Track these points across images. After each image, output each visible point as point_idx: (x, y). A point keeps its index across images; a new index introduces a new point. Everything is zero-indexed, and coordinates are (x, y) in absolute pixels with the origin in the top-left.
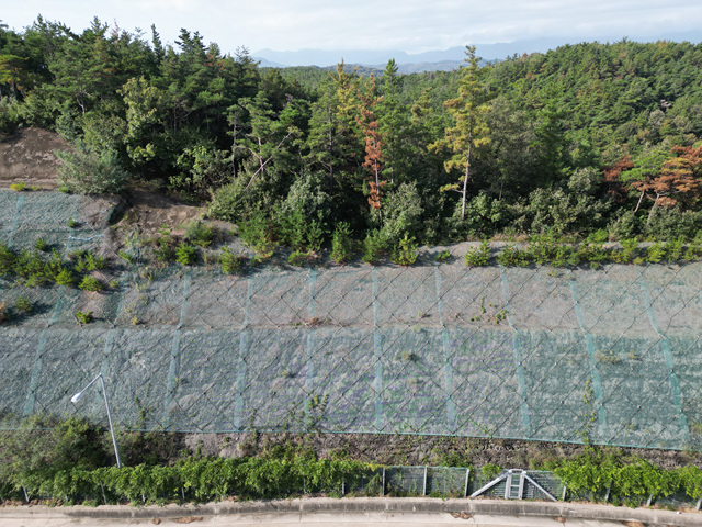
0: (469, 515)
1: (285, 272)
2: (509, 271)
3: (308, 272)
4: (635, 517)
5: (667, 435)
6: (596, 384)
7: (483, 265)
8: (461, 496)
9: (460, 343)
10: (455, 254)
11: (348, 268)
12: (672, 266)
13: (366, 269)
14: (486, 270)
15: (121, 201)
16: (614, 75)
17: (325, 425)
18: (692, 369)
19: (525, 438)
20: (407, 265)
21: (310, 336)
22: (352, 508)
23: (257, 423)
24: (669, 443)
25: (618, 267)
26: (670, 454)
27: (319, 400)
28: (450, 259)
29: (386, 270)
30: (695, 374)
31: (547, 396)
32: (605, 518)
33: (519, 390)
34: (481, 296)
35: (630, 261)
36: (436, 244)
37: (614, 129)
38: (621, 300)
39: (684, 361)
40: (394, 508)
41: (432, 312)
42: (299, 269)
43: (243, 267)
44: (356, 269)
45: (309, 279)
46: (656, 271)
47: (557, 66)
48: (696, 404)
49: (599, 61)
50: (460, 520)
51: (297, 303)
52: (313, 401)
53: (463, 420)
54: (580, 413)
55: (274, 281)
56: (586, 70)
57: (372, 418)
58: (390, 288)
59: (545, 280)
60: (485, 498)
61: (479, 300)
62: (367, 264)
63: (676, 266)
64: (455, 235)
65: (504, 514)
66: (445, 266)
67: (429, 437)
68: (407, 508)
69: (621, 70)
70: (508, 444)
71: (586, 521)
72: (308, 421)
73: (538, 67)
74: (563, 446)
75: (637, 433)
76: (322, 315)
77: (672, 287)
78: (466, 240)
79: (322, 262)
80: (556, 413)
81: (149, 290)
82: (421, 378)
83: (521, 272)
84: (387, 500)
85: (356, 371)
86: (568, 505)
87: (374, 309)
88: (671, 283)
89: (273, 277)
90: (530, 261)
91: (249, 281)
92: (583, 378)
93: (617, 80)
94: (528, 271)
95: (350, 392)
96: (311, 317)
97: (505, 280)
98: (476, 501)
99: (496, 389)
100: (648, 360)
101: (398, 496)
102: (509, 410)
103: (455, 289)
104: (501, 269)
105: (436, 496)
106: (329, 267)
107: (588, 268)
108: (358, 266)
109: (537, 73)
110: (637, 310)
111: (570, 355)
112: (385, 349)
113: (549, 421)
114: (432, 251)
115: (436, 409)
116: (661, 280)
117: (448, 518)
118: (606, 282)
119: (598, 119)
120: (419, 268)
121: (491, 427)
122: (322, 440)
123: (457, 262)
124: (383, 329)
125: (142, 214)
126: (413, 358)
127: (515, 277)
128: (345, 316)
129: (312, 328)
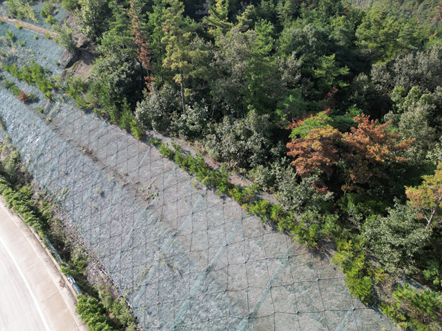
0: (63, 286)
1: (97, 118)
2: (178, 169)
3: (104, 123)
6: (152, 270)
9: (121, 199)
10: (163, 143)
11: (118, 128)
12: (267, 227)
13: (124, 133)
15: (74, 57)
21: (82, 158)
25: (234, 203)
28: (158, 145)
29: (130, 137)
30: (200, 312)
31: (131, 258)
33: (124, 244)
36: (159, 132)
38: (215, 228)
39: (201, 298)
41: (131, 174)
45: (102, 127)
50: (58, 285)
51: (92, 138)
53: (97, 241)
58: (126, 149)
59: (189, 186)
63: (269, 229)
66: (154, 149)
75: (148, 316)
76: (95, 149)
77: (251, 242)
78: (177, 137)
80: (127, 270)
81: (61, 107)
82: (99, 207)
83: (182, 173)
87: (113, 158)
88: (254, 238)
89: (93, 119)
91: (85, 117)
94: (186, 174)
96: (90, 148)
97: (173, 174)
99: (116, 236)
100: (185, 279)
102: (114, 251)
104: (175, 166)
106: (111, 123)
108: (122, 129)
110: (217, 242)
111: (155, 243)
112: (97, 182)
113: (122, 272)
117: (58, 280)
118: (218, 210)
121: (103, 254)
124: (104, 171)
125: (80, 65)
126: (102, 194)
127: (178, 175)
128: (101, 155)
129: (84, 155)
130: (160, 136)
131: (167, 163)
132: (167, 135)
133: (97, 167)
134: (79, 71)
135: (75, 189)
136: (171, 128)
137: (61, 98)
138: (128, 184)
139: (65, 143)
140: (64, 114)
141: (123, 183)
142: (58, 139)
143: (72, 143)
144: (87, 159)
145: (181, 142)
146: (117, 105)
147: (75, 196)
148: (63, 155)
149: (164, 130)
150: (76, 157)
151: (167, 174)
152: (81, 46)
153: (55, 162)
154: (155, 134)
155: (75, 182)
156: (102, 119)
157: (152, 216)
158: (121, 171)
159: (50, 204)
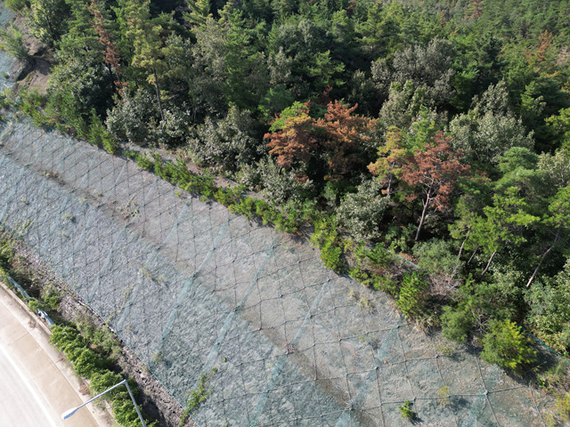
0: (33, 326)
1: (62, 136)
2: (160, 182)
3: (70, 140)
9: (97, 221)
11: (88, 145)
12: (253, 223)
13: (94, 149)
14: (149, 176)
15: (27, 66)
17: (25, 240)
18: (189, 313)
20: (114, 154)
21: (44, 183)
25: (221, 207)
27: (29, 224)
28: (136, 158)
29: (103, 153)
30: (188, 318)
31: (111, 282)
33: (102, 269)
34: (134, 194)
36: (136, 143)
38: (201, 235)
39: (189, 304)
40: (15, 302)
41: (106, 194)
44: (90, 147)
45: (69, 145)
46: (241, 221)
48: (174, 340)
51: (57, 160)
58: (98, 167)
59: (173, 198)
61: (132, 196)
63: (255, 225)
66: (131, 163)
68: (19, 305)
75: (134, 336)
76: (61, 173)
77: (239, 241)
80: (109, 296)
81: (14, 127)
82: (70, 235)
83: (165, 185)
87: (83, 179)
88: (241, 237)
89: (56, 137)
96: (55, 171)
99: (94, 262)
100: (171, 290)
102: (91, 279)
103: (126, 182)
104: (156, 178)
106: (79, 140)
110: (205, 248)
111: (138, 260)
112: (67, 207)
116: (236, 231)
117: (26, 322)
118: (205, 216)
120: (119, 159)
124: (73, 194)
125: (35, 77)
126: (74, 220)
127: (160, 187)
128: (69, 178)
129: (48, 179)
130: (137, 148)
131: (147, 176)
132: (145, 146)
133: (64, 191)
134: (35, 83)
135: (40, 219)
136: (150, 137)
137: (14, 116)
138: (103, 205)
139: (23, 169)
140: (19, 136)
141: (98, 205)
142: (13, 166)
143: (31, 168)
144: (51, 183)
145: (162, 151)
146: (85, 117)
147: (40, 228)
148: (21, 184)
149: (142, 141)
150: (37, 183)
151: (147, 188)
152: (35, 54)
153: (12, 192)
154: (132, 146)
155: (38, 212)
156: (67, 136)
157: (133, 233)
158: (95, 192)
159: (9, 241)
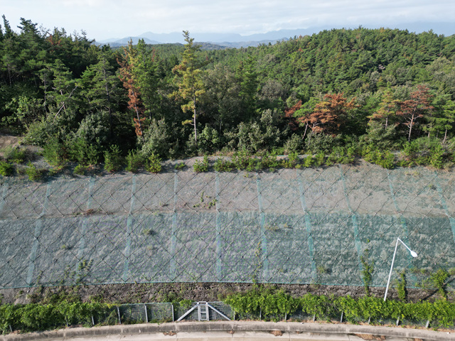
0: (174, 333)
1: (74, 179)
2: (221, 175)
3: (89, 179)
4: (277, 327)
5: (303, 275)
6: (263, 245)
7: (205, 171)
8: (171, 321)
9: (183, 222)
10: (188, 165)
11: (117, 175)
12: (319, 169)
13: (129, 176)
14: (207, 174)
16: (351, 49)
17: (89, 280)
18: (322, 233)
19: (217, 281)
20: (157, 172)
21: (85, 221)
22: (99, 333)
23: (43, 280)
24: (304, 280)
25: (287, 170)
26: (305, 287)
27: (86, 264)
28: (184, 168)
29: (143, 176)
30: (323, 236)
31: (234, 253)
32: (259, 330)
33: (217, 250)
34: (202, 191)
35: (293, 167)
36: (176, 159)
37: (348, 83)
38: (286, 191)
39: (317, 228)
40: (127, 332)
41: (170, 202)
42: (83, 177)
43: (44, 176)
44: (122, 176)
45: (89, 184)
46: (309, 172)
47: (317, 44)
48: (322, 255)
49: (342, 41)
50: (168, 337)
51: (80, 200)
52: (82, 264)
53: (180, 272)
54: (252, 263)
55: (66, 185)
56: (334, 47)
57: (121, 273)
58: (144, 187)
59: (242, 180)
60: (186, 321)
61: (200, 194)
62: (129, 172)
63: (321, 169)
64: (190, 153)
65: (197, 331)
66: (181, 172)
67: (157, 284)
68: (135, 331)
69: (355, 46)
70: (207, 285)
71: (247, 333)
72: (77, 278)
73: (306, 45)
74: (240, 284)
75: (285, 274)
76: (96, 207)
77: (317, 182)
78: (197, 155)
79: (99, 172)
80: (238, 264)
82: (156, 246)
83: (228, 175)
84: (122, 327)
85: (113, 243)
86: (237, 322)
87: (132, 202)
88: (317, 180)
89: (65, 183)
90: (233, 168)
91: (48, 186)
92: (256, 241)
93: (353, 53)
94: (232, 175)
95: (108, 257)
96: (87, 209)
97: (218, 180)
98: (180, 324)
99: (202, 251)
100: (296, 228)
101: (130, 323)
102: (209, 263)
103: (186, 187)
104: (216, 174)
105: (156, 322)
106: (103, 175)
107: (268, 172)
108: (124, 174)
109: (305, 48)
110: (295, 196)
111: (250, 227)
112: (134, 228)
113: (233, 270)
114: (173, 163)
115: (163, 266)
116: (311, 178)
117: (160, 336)
118: (278, 180)
119: (339, 77)
120: (164, 174)
121: (197, 275)
122: (86, 290)
123: (189, 170)
126: (152, 233)
127: (224, 178)
128: (111, 207)
129: (87, 217)
133: (120, 217)
138: (176, 210)
143: (49, 217)
144: (95, 218)
150: (73, 225)
151: (212, 183)
158: (155, 206)
